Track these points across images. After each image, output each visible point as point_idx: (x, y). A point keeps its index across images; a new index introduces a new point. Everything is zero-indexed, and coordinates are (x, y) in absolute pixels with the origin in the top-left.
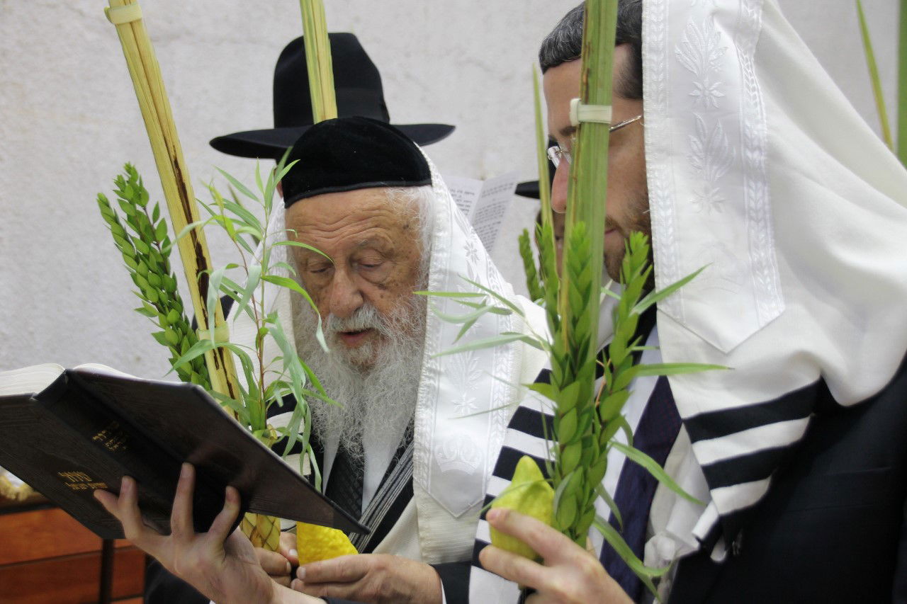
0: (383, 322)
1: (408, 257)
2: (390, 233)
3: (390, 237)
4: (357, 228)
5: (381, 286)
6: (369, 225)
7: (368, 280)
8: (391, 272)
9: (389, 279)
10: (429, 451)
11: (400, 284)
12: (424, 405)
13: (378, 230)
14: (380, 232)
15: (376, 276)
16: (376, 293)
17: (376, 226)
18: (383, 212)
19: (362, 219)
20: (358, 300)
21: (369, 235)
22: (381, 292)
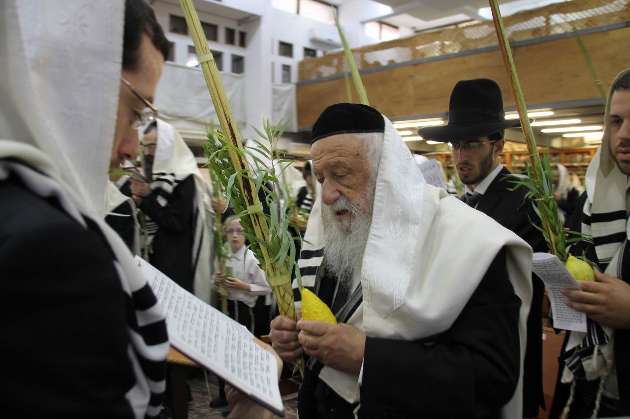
0: (350, 206)
1: (361, 171)
2: (347, 159)
3: (348, 161)
4: (331, 156)
5: (348, 187)
6: (336, 155)
7: (342, 184)
8: (352, 180)
9: (351, 183)
10: (368, 280)
11: (358, 186)
12: (369, 254)
13: (340, 158)
14: (342, 159)
15: (345, 182)
16: (345, 190)
17: (339, 156)
18: (343, 148)
19: (331, 152)
20: (337, 194)
21: (336, 160)
22: (349, 190)
